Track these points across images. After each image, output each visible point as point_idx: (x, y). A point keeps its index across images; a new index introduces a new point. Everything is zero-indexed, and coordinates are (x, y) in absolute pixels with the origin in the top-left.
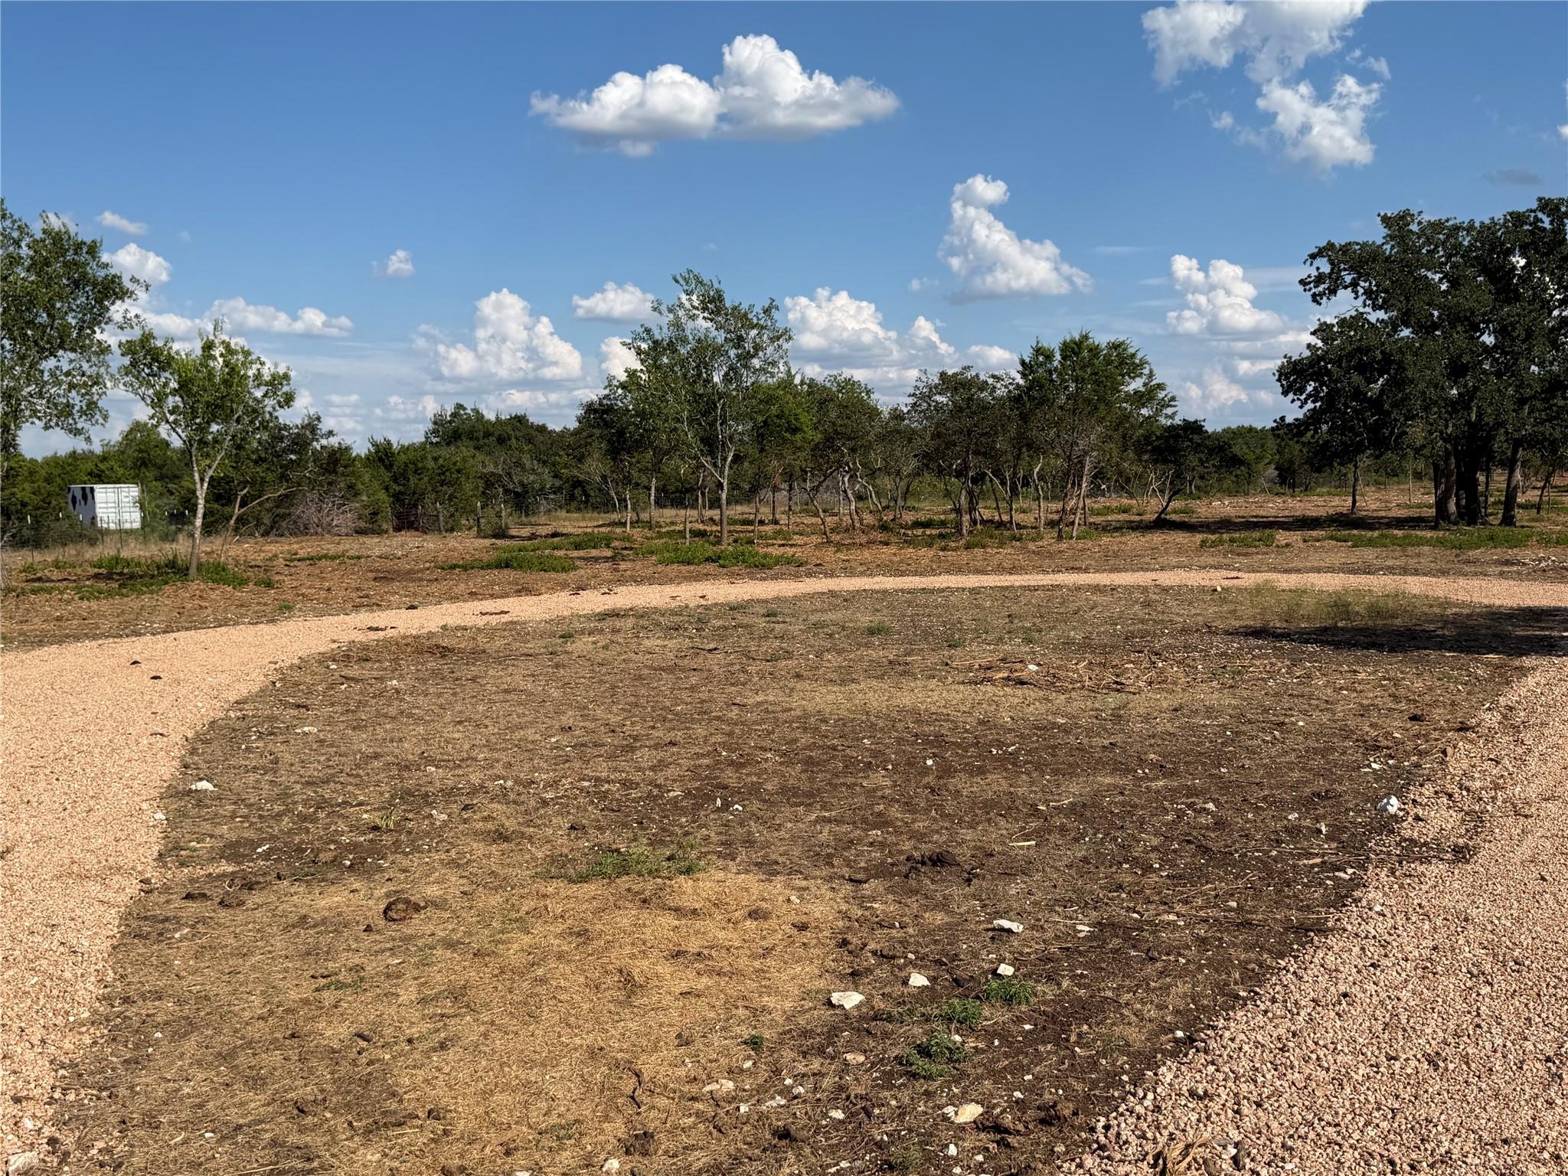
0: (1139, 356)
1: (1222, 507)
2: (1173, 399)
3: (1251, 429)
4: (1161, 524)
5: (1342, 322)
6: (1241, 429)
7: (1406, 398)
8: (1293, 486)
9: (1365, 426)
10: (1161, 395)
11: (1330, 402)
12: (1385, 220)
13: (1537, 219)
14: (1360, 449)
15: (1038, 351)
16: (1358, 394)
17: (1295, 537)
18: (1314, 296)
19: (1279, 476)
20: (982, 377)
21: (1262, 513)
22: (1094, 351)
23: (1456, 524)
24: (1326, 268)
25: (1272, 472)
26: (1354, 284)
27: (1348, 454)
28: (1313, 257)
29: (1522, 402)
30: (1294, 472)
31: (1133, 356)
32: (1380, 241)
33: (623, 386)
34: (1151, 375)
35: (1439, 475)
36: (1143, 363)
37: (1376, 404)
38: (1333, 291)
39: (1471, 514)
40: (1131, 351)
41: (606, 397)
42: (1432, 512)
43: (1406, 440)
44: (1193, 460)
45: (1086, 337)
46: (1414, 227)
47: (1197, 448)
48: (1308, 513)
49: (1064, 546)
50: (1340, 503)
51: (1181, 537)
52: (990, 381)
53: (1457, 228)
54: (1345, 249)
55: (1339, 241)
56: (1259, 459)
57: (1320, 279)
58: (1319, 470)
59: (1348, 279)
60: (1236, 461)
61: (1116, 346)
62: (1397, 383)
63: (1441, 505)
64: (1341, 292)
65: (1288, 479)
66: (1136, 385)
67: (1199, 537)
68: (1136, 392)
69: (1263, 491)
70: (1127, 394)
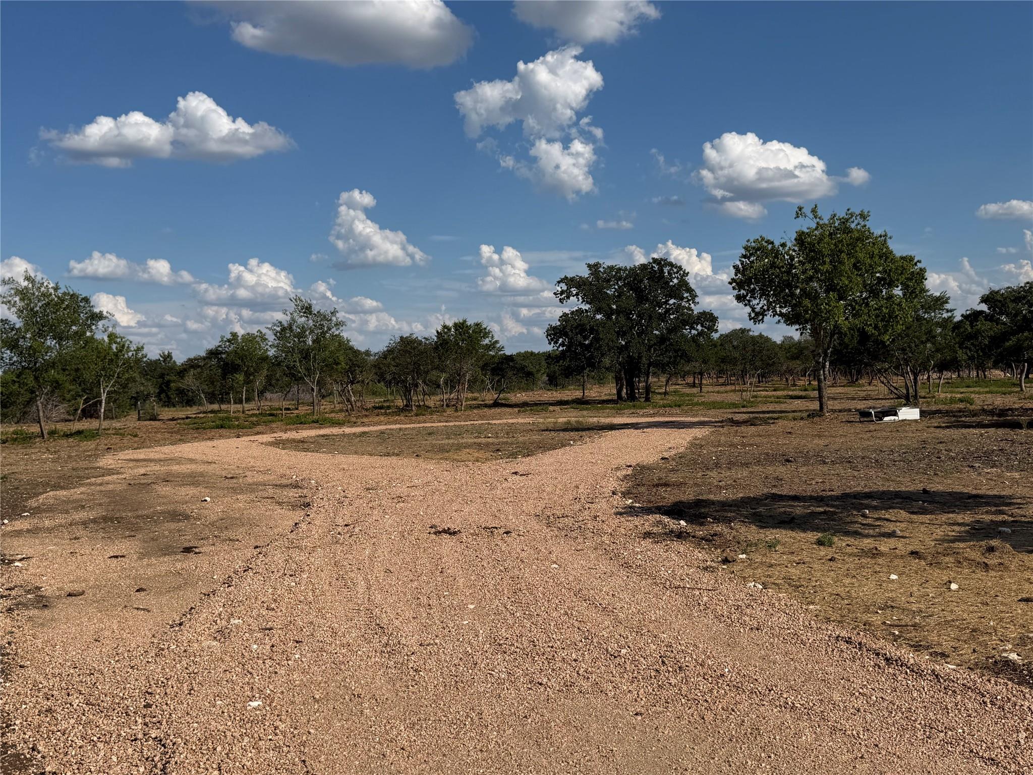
0: (488, 328)
1: (521, 397)
2: (503, 347)
3: (532, 353)
4: (496, 404)
5: (572, 313)
6: (526, 352)
7: (600, 346)
8: (556, 385)
9: (585, 358)
10: (498, 345)
11: (569, 347)
12: (589, 266)
13: (653, 267)
14: (583, 368)
15: (445, 327)
16: (582, 345)
17: (557, 408)
18: (560, 299)
19: (549, 380)
20: (420, 338)
21: (541, 399)
22: (469, 327)
23: (625, 401)
24: (565, 288)
25: (545, 378)
26: (577, 295)
27: (580, 370)
28: (559, 282)
29: (650, 347)
30: (556, 378)
31: (485, 329)
32: (587, 276)
33: (229, 341)
34: (492, 337)
35: (618, 380)
36: (489, 332)
37: (588, 347)
38: (568, 297)
39: (632, 397)
40: (484, 326)
41: (219, 346)
42: (615, 397)
43: (602, 365)
44: (510, 374)
45: (465, 321)
46: (602, 270)
47: (513, 368)
48: (563, 399)
49: (459, 414)
50: (578, 394)
51: (508, 410)
52: (423, 340)
53: (620, 269)
54: (572, 279)
55: (570, 276)
56: (538, 371)
57: (562, 293)
58: (567, 377)
59: (574, 292)
60: (529, 374)
61: (477, 325)
62: (597, 339)
63: (619, 392)
64: (571, 298)
65: (553, 382)
66: (486, 341)
67: (516, 410)
68: (487, 344)
69: (541, 388)
70: (483, 345)
